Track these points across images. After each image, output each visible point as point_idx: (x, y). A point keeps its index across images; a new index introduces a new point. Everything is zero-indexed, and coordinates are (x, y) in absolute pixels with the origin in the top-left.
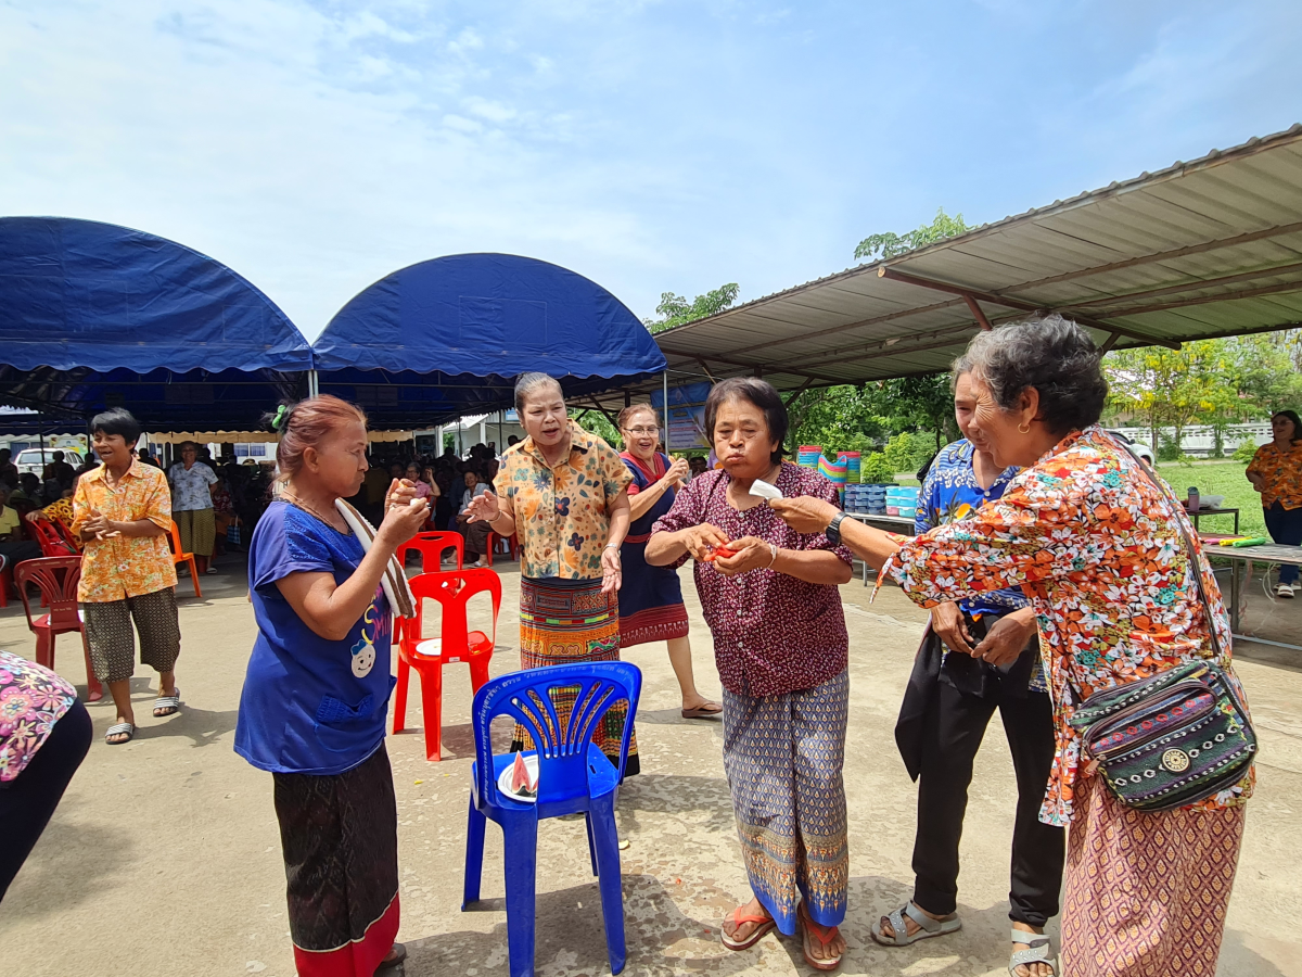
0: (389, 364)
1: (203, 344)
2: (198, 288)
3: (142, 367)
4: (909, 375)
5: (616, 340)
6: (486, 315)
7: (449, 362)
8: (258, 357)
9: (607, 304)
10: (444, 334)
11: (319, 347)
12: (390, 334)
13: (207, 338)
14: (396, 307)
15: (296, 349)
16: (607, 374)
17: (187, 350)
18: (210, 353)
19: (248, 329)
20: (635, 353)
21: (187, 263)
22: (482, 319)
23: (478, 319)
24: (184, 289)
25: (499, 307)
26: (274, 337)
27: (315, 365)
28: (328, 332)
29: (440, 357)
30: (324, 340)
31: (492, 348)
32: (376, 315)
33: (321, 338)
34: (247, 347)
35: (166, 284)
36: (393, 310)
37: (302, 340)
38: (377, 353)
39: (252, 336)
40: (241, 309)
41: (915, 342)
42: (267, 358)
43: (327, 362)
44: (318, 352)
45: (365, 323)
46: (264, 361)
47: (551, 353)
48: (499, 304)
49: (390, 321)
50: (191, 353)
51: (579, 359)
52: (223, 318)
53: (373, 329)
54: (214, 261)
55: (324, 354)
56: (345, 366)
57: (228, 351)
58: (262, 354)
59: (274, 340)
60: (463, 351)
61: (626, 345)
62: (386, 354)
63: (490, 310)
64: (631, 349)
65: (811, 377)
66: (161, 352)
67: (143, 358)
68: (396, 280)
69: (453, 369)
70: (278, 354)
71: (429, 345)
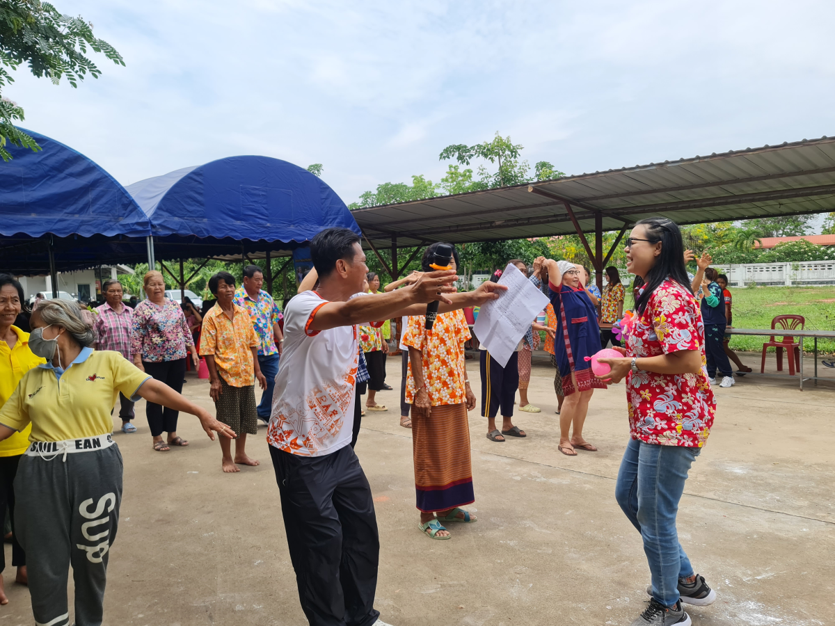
0: (199, 232)
1: (77, 216)
2: (71, 175)
3: (35, 232)
5: (333, 217)
6: (256, 199)
7: (235, 231)
8: (114, 226)
9: (327, 193)
10: (232, 211)
11: (155, 219)
12: (198, 211)
13: (82, 210)
14: (202, 192)
15: (140, 221)
17: (64, 220)
18: (83, 223)
19: (107, 206)
20: (343, 226)
21: (64, 156)
22: (255, 202)
23: (252, 202)
24: (62, 175)
25: (263, 193)
26: (124, 212)
27: (153, 233)
28: (159, 208)
29: (230, 227)
30: (156, 215)
31: (263, 222)
32: (190, 197)
33: (155, 213)
34: (107, 219)
35: (49, 171)
36: (200, 194)
37: (142, 214)
38: (191, 224)
39: (110, 210)
40: (102, 191)
41: (515, 223)
42: (120, 227)
43: (160, 230)
44: (155, 222)
45: (182, 203)
46: (119, 229)
47: (296, 225)
48: (264, 191)
49: (198, 202)
50: (69, 222)
51: (312, 229)
52: (90, 196)
53: (186, 206)
54: (82, 155)
55: (159, 225)
56: (170, 233)
57: (94, 222)
58: (117, 224)
59: (124, 214)
60: (244, 223)
61: (337, 220)
62: (196, 224)
63: (259, 195)
64: (340, 223)
65: (424, 240)
66: (49, 222)
67: (36, 225)
68: (201, 172)
69: (238, 236)
70: (128, 224)
71: (222, 219)
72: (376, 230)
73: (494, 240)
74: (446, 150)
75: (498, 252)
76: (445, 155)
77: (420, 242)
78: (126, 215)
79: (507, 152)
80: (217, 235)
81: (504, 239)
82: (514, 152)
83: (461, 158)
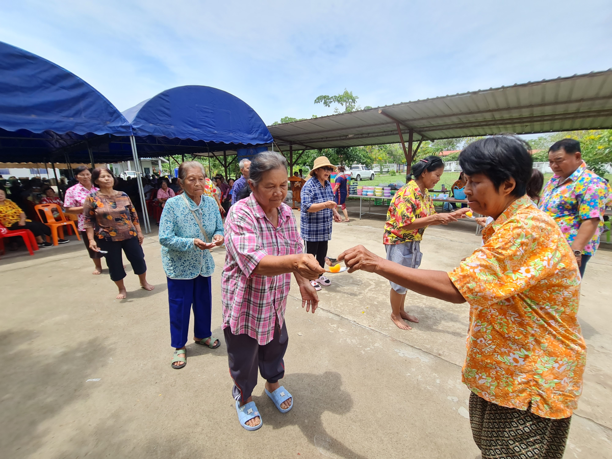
0: (168, 134)
1: (72, 119)
2: (64, 88)
3: (36, 130)
4: (339, 147)
5: (256, 129)
7: (194, 135)
8: (103, 128)
9: (252, 114)
10: (191, 122)
11: (134, 124)
12: (167, 120)
13: (74, 115)
14: (169, 107)
15: (123, 125)
16: (254, 143)
17: (61, 122)
18: (77, 124)
19: (96, 113)
20: (262, 135)
21: (55, 72)
22: (206, 116)
23: (204, 116)
24: (55, 87)
25: (212, 111)
26: (111, 118)
27: (134, 133)
28: (138, 117)
29: (190, 132)
30: (136, 121)
31: (210, 129)
32: (161, 111)
34: (97, 122)
35: (43, 83)
36: (168, 109)
37: (125, 120)
38: (162, 129)
39: (99, 116)
40: (91, 102)
41: (361, 136)
42: (108, 128)
43: (140, 132)
44: (135, 127)
45: (155, 114)
46: (107, 130)
47: (234, 133)
49: (166, 114)
50: (65, 123)
51: (244, 136)
52: (82, 105)
53: (158, 116)
54: (71, 73)
55: (138, 128)
56: (148, 134)
57: (87, 123)
58: (106, 126)
59: (111, 119)
60: (199, 130)
61: (259, 131)
62: (166, 129)
63: (209, 112)
64: (261, 133)
65: (307, 146)
66: (47, 122)
67: (37, 123)
68: (168, 94)
69: (196, 138)
70: (114, 127)
71: (184, 127)
72: (281, 140)
73: (344, 147)
74: (318, 98)
75: (345, 153)
76: (317, 101)
77: (304, 147)
78: (112, 120)
79: (350, 100)
80: (182, 137)
81: (349, 147)
82: (354, 101)
83: (325, 103)
